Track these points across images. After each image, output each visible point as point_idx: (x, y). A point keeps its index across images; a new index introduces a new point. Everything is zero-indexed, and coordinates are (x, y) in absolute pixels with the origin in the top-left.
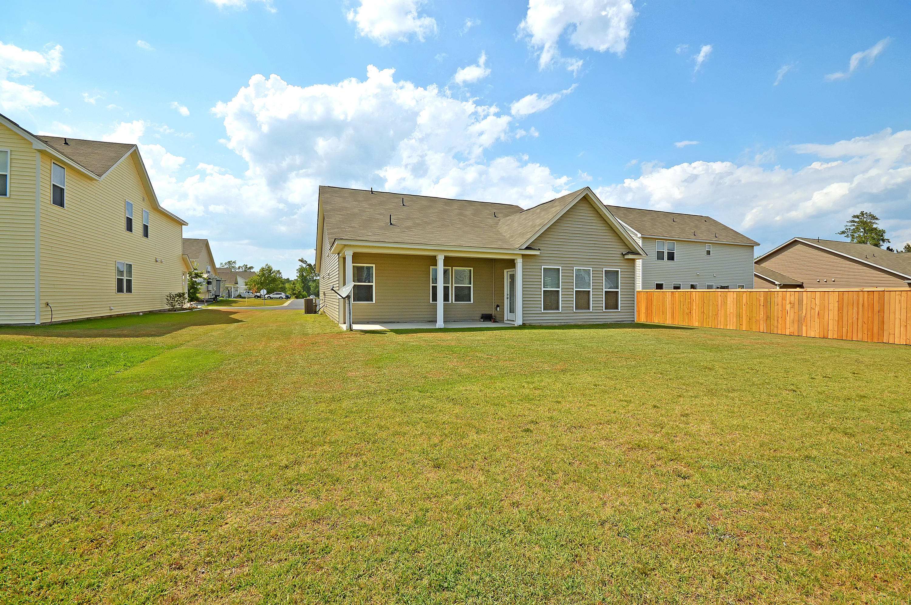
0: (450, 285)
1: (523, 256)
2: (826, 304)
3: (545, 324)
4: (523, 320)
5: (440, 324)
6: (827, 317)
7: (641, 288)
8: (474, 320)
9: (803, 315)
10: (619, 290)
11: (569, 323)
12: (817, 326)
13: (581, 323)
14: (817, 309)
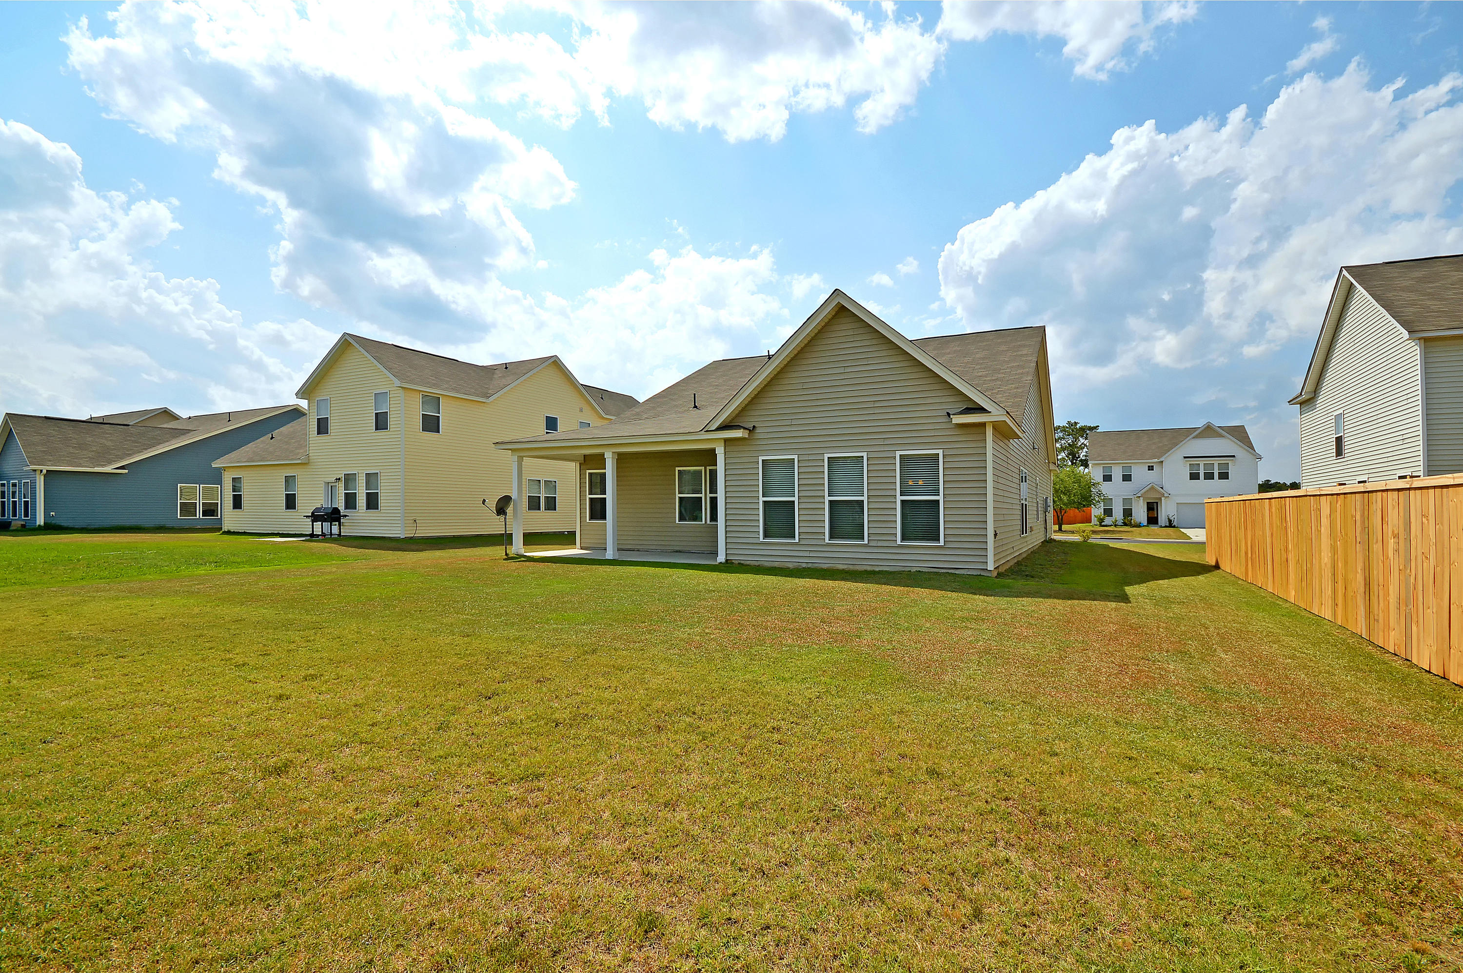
0: (703, 496)
1: (727, 441)
3: (767, 564)
4: (727, 553)
5: (611, 553)
10: (940, 498)
11: (816, 565)
13: (845, 567)
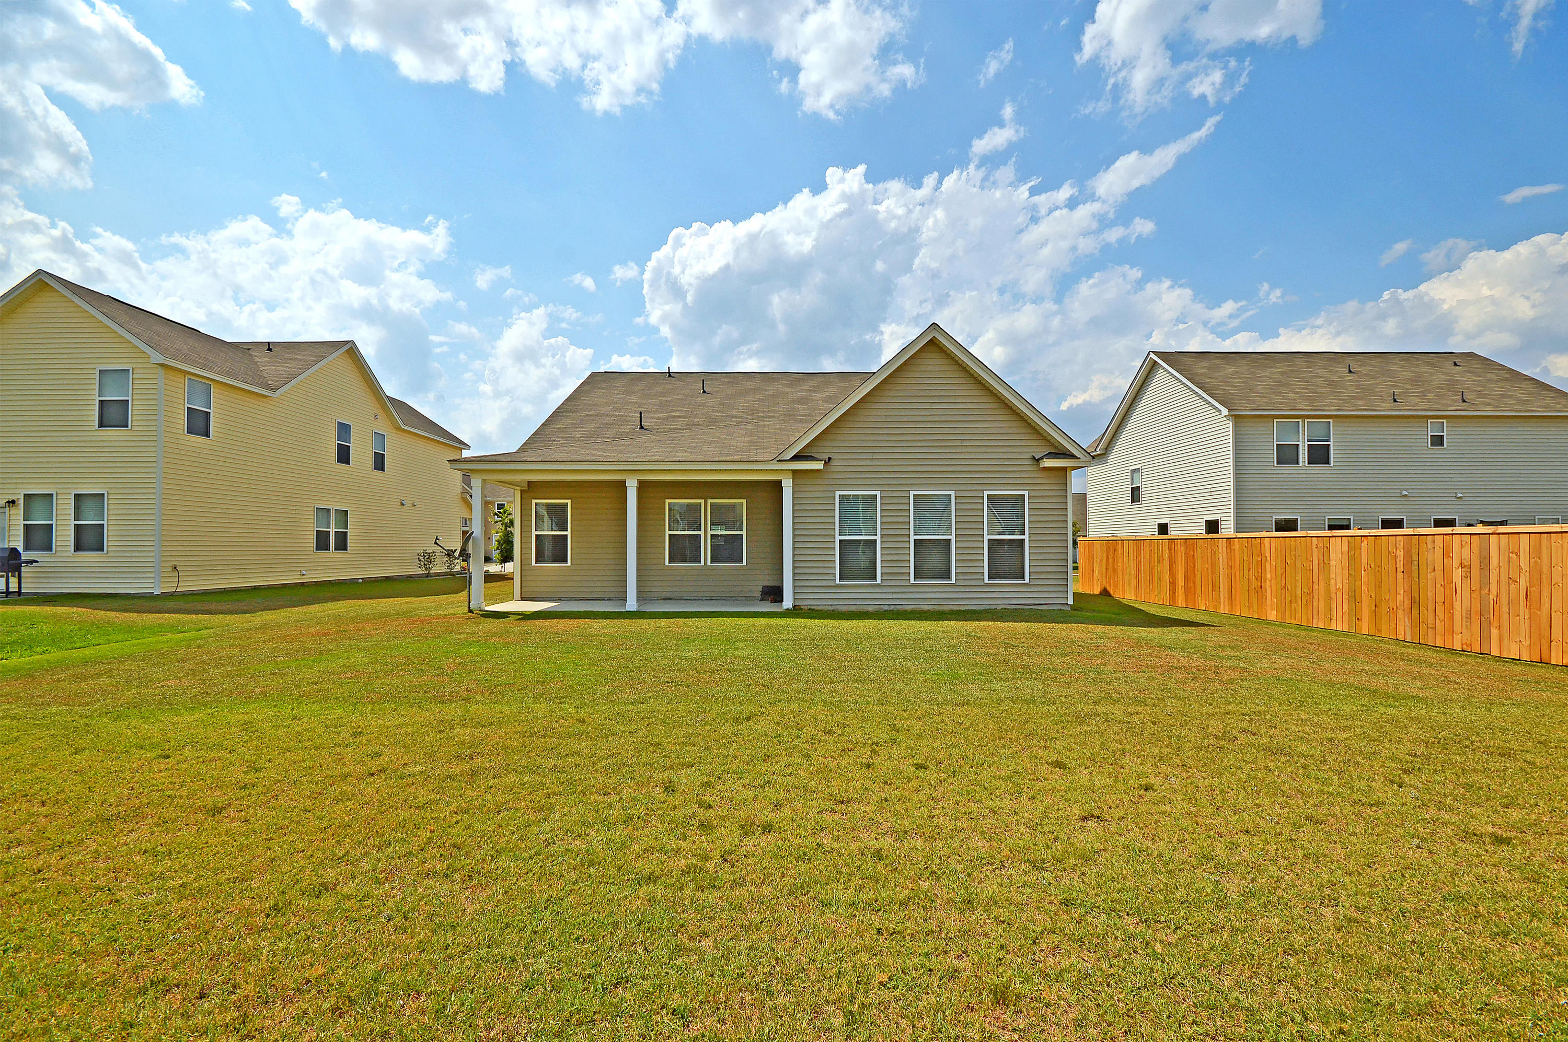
0: (702, 533)
1: (795, 472)
2: (1545, 569)
3: (844, 609)
4: (795, 599)
5: (632, 604)
6: (1547, 605)
7: (1232, 530)
8: (748, 599)
9: (1491, 597)
10: (1026, 537)
11: (900, 607)
12: (1524, 627)
13: (930, 608)
14: (1524, 582)
